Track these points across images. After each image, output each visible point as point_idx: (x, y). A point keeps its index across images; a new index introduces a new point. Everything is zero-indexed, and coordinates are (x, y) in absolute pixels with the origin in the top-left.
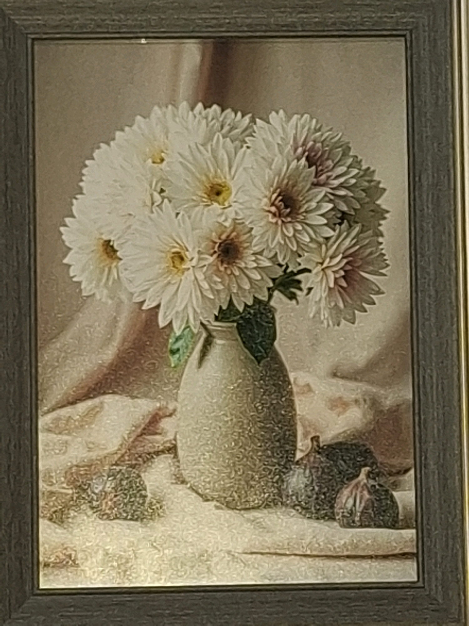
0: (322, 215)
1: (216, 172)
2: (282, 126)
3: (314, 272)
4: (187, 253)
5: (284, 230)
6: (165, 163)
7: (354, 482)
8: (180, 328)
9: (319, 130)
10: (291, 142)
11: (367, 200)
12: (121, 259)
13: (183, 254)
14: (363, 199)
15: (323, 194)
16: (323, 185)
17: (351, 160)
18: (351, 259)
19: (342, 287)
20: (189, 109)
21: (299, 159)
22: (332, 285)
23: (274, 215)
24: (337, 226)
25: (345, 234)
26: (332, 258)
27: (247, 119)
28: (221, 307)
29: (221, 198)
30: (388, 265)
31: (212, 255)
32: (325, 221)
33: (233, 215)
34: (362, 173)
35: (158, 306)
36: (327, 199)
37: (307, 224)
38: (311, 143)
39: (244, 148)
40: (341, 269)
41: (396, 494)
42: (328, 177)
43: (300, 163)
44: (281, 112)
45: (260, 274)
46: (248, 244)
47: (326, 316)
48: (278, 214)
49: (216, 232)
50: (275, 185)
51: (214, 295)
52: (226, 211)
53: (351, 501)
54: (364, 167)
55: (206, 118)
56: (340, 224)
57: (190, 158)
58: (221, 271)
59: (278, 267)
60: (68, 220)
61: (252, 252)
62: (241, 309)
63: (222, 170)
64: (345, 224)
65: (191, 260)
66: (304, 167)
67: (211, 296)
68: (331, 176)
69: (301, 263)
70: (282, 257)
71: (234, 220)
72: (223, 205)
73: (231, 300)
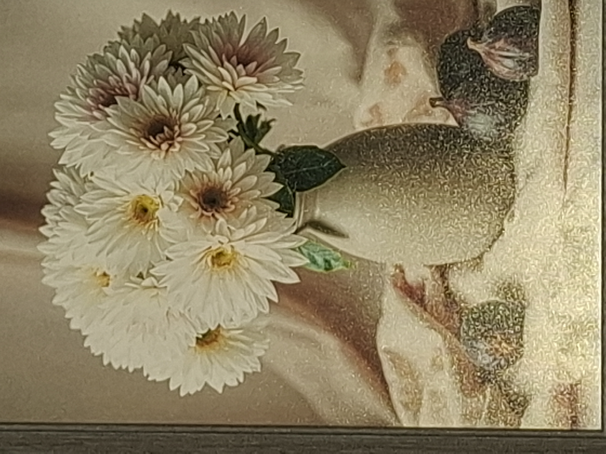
0: (173, 89)
1: (120, 212)
2: (67, 133)
3: (238, 100)
4: (214, 248)
5: (188, 134)
6: (108, 272)
8: (300, 258)
9: (73, 91)
10: (87, 123)
11: (155, 36)
12: (219, 326)
13: (214, 254)
14: (155, 41)
15: (148, 88)
16: (138, 87)
17: (108, 54)
18: (224, 57)
19: (257, 68)
20: (46, 242)
21: (107, 115)
22: (254, 80)
23: (171, 145)
24: (185, 72)
25: (194, 62)
26: (222, 79)
27: (59, 175)
28: (278, 210)
29: (151, 208)
30: (232, 13)
31: (217, 220)
32: (180, 86)
33: (172, 193)
34: (124, 41)
35: (274, 283)
36: (154, 83)
37: (183, 107)
38: (88, 101)
39: (93, 178)
40: (235, 68)
42: (129, 81)
43: (111, 115)
44: (52, 134)
45: (240, 163)
46: (205, 176)
47: (290, 87)
48: (171, 139)
49: (190, 214)
50: (136, 144)
51: (263, 218)
52: (164, 201)
54: (118, 39)
55: (57, 222)
56: (184, 68)
57: (103, 242)
58: (235, 209)
59: (232, 142)
60: (172, 387)
61: (214, 172)
62: (280, 186)
63: (118, 205)
64: (184, 63)
65: (222, 243)
66: (116, 109)
67: (264, 221)
68: (127, 77)
69: (227, 115)
70: (221, 137)
71: (176, 192)
72: (158, 205)
73: (269, 198)
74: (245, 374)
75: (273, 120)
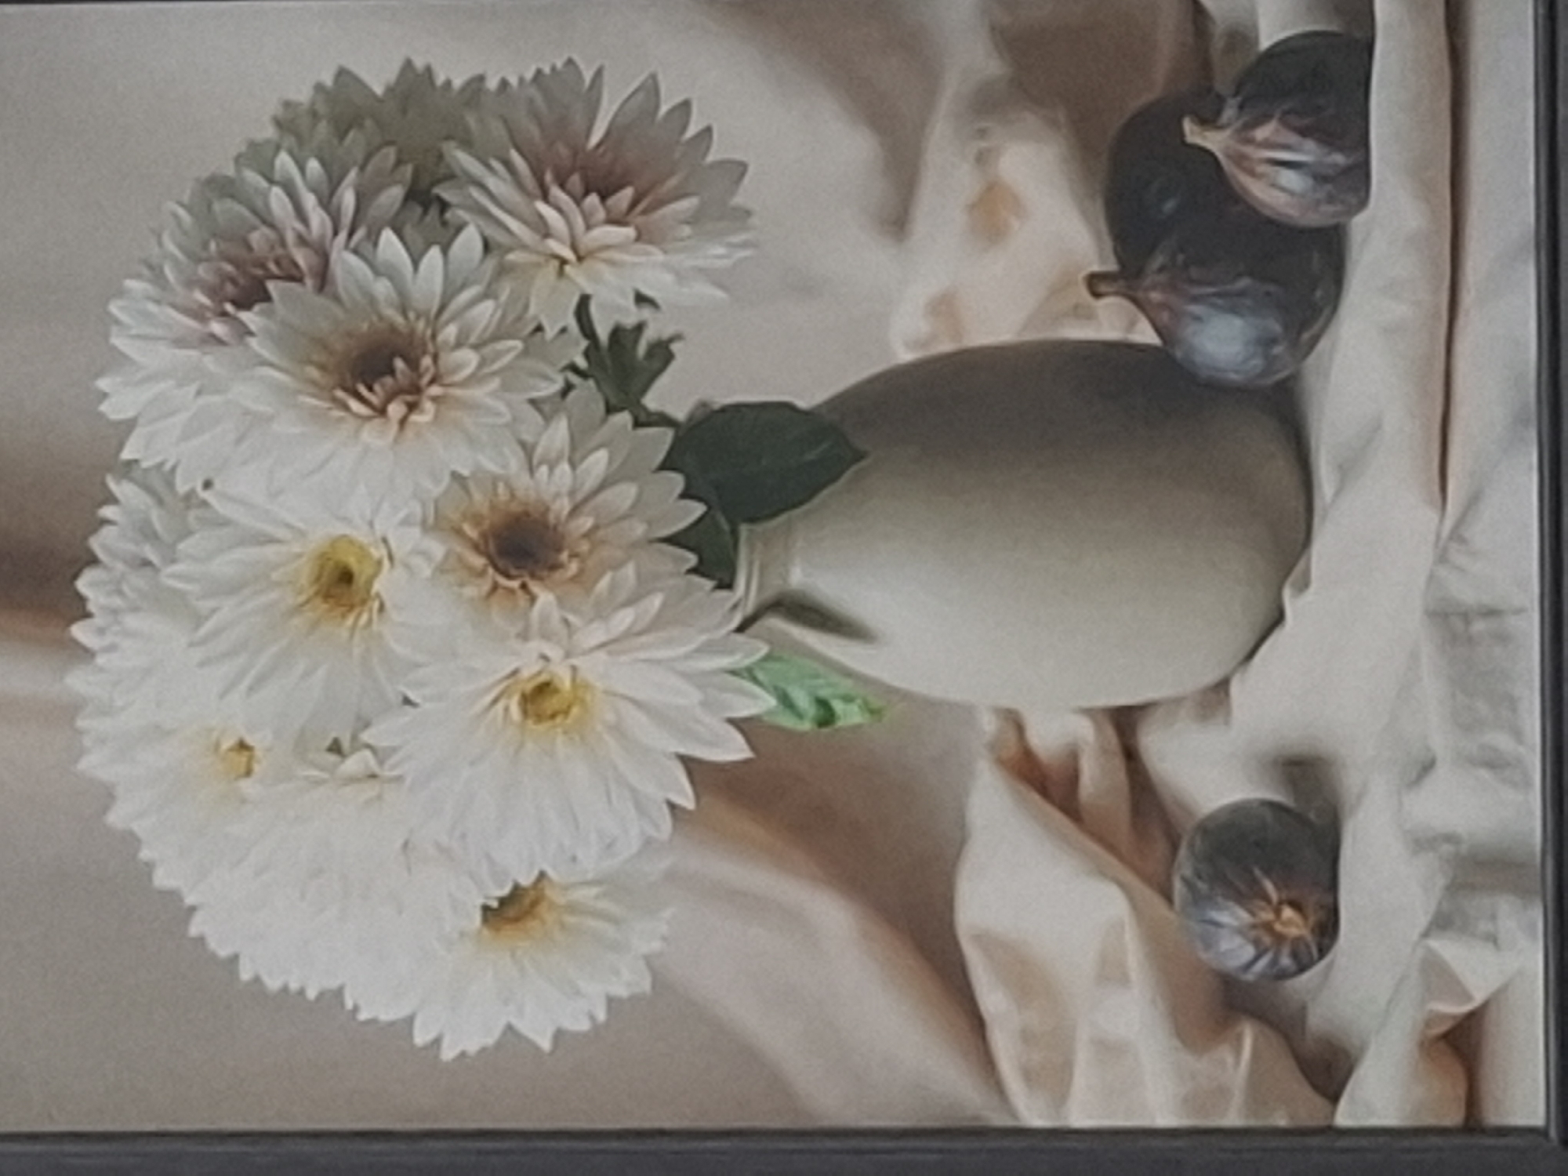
0: (416, 263)
1: (278, 584)
2: (144, 381)
3: (587, 290)
5: (458, 377)
6: (249, 740)
7: (1228, 167)
8: (754, 697)
9: (157, 270)
10: (194, 353)
12: (542, 875)
13: (529, 687)
15: (352, 259)
16: (325, 257)
17: (247, 172)
18: (548, 177)
19: (635, 202)
20: (88, 665)
21: (244, 331)
22: (629, 232)
23: (412, 407)
24: (448, 215)
26: (546, 232)
30: (570, 62)
31: (533, 599)
32: (435, 252)
33: (416, 532)
34: (290, 141)
35: (685, 761)
36: (367, 248)
37: (442, 308)
38: (198, 295)
39: (209, 496)
40: (578, 202)
41: (1266, 41)
42: (302, 241)
45: (594, 449)
46: (500, 486)
48: (412, 395)
50: (321, 404)
52: (398, 554)
53: (1286, 177)
57: (236, 663)
59: (572, 395)
60: (421, 1038)
61: (525, 478)
62: (698, 509)
63: (276, 567)
64: (445, 192)
65: (548, 660)
66: (269, 314)
67: (656, 601)
68: (296, 232)
69: (560, 327)
70: (544, 384)
71: (425, 527)
72: (379, 563)
73: (671, 540)
74: (611, 1002)
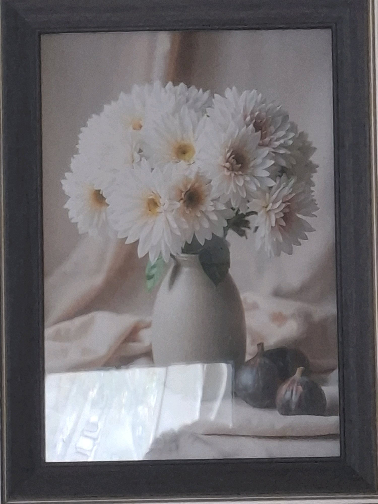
0: (266, 169)
1: (183, 136)
3: (259, 214)
4: (160, 200)
5: (236, 181)
6: (142, 128)
7: (291, 379)
8: (155, 258)
9: (264, 102)
10: (242, 112)
11: (301, 156)
12: (108, 205)
13: (157, 201)
15: (267, 152)
16: (267, 146)
17: (289, 125)
19: (281, 226)
20: (161, 86)
21: (248, 125)
22: (274, 225)
23: (228, 169)
24: (278, 177)
26: (274, 202)
27: (207, 94)
28: (186, 242)
29: (186, 156)
30: (318, 209)
31: (179, 201)
32: (268, 174)
33: (196, 171)
34: (297, 136)
35: (137, 242)
36: (270, 157)
37: (254, 176)
38: (257, 113)
39: (205, 116)
40: (282, 211)
41: (324, 388)
42: (271, 140)
43: (248, 128)
44: (234, 88)
45: (218, 217)
46: (208, 192)
47: (269, 249)
48: (232, 169)
49: (183, 183)
50: (229, 145)
52: (191, 166)
53: (289, 393)
55: (175, 93)
56: (280, 176)
57: (163, 126)
58: (186, 214)
59: (231, 210)
60: (66, 175)
61: (210, 199)
62: (202, 243)
63: (187, 135)
64: (284, 177)
65: (164, 205)
66: (252, 131)
67: (179, 233)
68: (273, 138)
69: (249, 207)
70: (235, 203)
71: (198, 173)
72: (188, 161)
74: (77, 223)
75: (247, 238)
